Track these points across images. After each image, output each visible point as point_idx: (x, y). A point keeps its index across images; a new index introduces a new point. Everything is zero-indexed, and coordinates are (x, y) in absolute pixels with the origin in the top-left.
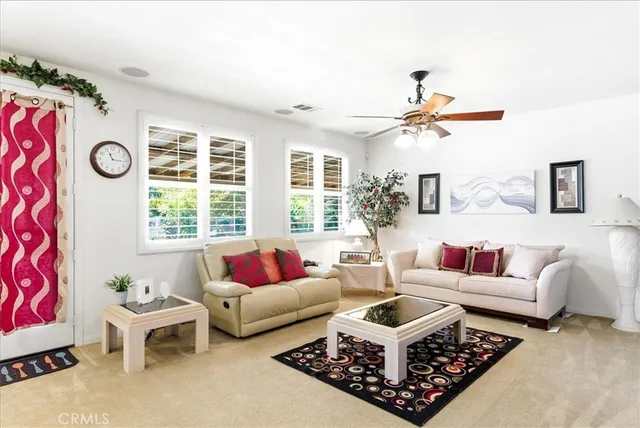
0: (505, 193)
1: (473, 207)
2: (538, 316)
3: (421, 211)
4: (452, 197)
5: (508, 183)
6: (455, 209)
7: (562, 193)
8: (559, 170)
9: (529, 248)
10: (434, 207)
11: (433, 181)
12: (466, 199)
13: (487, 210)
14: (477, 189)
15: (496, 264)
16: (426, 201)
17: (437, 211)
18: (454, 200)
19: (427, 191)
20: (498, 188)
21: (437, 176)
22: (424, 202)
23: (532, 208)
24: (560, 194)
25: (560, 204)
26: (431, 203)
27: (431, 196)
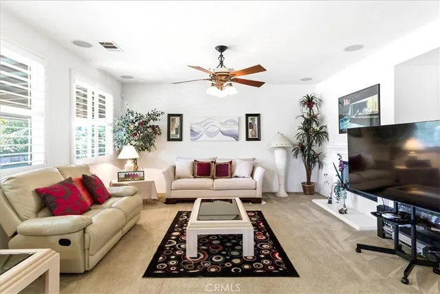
0: (223, 129)
1: (205, 137)
2: (257, 197)
3: (169, 139)
4: (192, 130)
5: (225, 123)
6: (193, 138)
7: (251, 130)
8: (249, 118)
9: (244, 160)
10: (178, 136)
11: (177, 119)
12: (201, 131)
13: (213, 139)
14: (206, 127)
15: (229, 171)
16: (173, 132)
17: (180, 140)
18: (193, 133)
19: (173, 126)
20: (219, 126)
21: (180, 116)
22: (171, 133)
23: (236, 137)
24: (250, 130)
25: (250, 136)
26: (177, 133)
27: (177, 129)
